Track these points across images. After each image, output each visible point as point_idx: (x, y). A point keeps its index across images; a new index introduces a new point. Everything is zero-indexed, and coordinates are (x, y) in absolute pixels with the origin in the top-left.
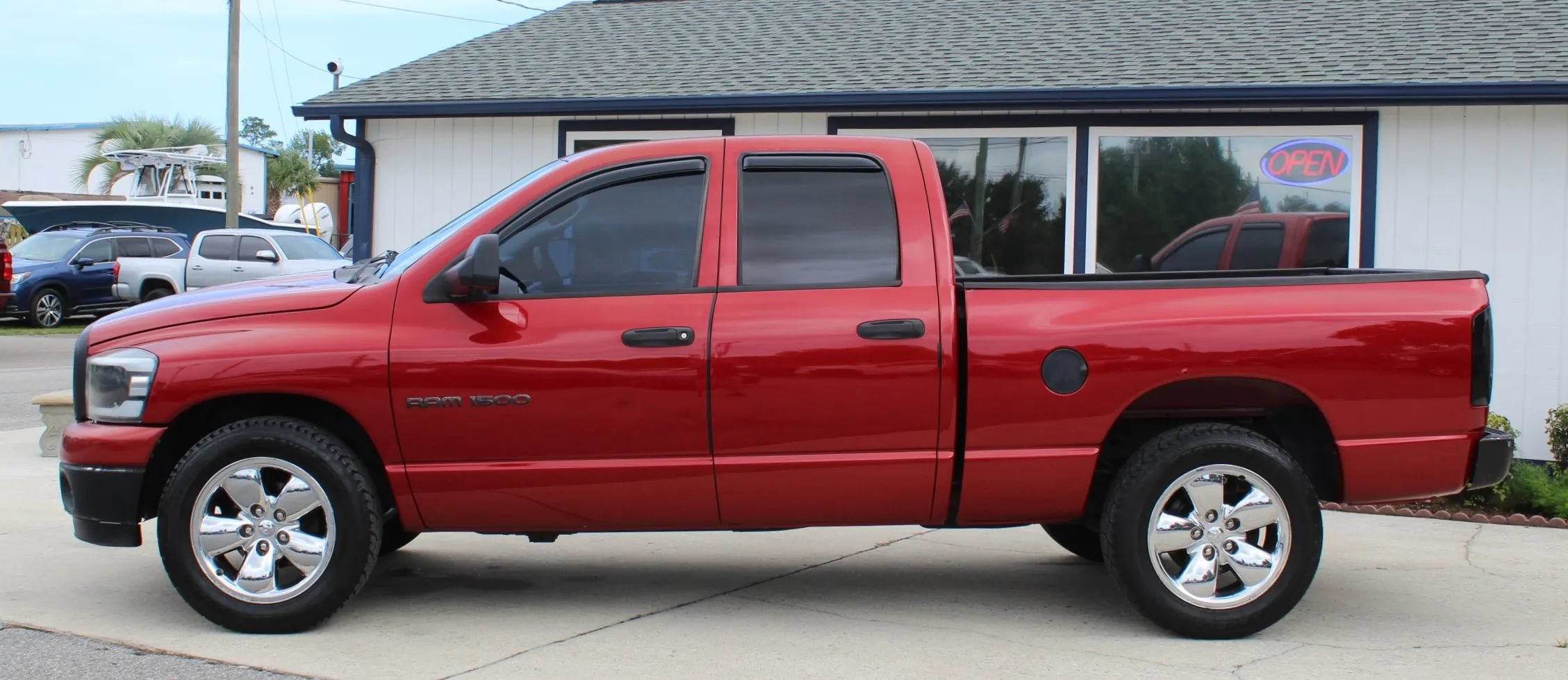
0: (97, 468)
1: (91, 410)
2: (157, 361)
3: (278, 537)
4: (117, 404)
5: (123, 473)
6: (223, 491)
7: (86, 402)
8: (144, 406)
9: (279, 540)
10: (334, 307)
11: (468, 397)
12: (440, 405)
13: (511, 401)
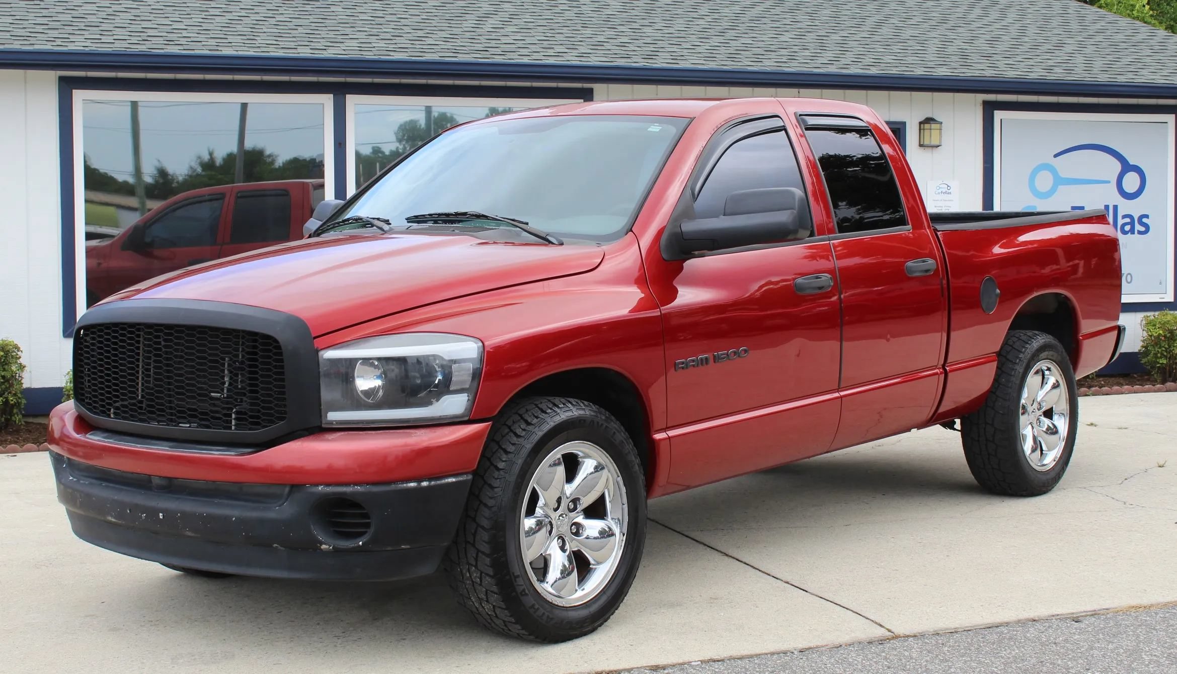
0: (423, 481)
1: (334, 416)
2: (480, 344)
3: (571, 529)
4: (436, 401)
5: (453, 483)
6: (534, 489)
7: (320, 410)
8: (470, 398)
9: (571, 532)
10: (596, 270)
11: (713, 355)
12: (696, 365)
13: (738, 355)
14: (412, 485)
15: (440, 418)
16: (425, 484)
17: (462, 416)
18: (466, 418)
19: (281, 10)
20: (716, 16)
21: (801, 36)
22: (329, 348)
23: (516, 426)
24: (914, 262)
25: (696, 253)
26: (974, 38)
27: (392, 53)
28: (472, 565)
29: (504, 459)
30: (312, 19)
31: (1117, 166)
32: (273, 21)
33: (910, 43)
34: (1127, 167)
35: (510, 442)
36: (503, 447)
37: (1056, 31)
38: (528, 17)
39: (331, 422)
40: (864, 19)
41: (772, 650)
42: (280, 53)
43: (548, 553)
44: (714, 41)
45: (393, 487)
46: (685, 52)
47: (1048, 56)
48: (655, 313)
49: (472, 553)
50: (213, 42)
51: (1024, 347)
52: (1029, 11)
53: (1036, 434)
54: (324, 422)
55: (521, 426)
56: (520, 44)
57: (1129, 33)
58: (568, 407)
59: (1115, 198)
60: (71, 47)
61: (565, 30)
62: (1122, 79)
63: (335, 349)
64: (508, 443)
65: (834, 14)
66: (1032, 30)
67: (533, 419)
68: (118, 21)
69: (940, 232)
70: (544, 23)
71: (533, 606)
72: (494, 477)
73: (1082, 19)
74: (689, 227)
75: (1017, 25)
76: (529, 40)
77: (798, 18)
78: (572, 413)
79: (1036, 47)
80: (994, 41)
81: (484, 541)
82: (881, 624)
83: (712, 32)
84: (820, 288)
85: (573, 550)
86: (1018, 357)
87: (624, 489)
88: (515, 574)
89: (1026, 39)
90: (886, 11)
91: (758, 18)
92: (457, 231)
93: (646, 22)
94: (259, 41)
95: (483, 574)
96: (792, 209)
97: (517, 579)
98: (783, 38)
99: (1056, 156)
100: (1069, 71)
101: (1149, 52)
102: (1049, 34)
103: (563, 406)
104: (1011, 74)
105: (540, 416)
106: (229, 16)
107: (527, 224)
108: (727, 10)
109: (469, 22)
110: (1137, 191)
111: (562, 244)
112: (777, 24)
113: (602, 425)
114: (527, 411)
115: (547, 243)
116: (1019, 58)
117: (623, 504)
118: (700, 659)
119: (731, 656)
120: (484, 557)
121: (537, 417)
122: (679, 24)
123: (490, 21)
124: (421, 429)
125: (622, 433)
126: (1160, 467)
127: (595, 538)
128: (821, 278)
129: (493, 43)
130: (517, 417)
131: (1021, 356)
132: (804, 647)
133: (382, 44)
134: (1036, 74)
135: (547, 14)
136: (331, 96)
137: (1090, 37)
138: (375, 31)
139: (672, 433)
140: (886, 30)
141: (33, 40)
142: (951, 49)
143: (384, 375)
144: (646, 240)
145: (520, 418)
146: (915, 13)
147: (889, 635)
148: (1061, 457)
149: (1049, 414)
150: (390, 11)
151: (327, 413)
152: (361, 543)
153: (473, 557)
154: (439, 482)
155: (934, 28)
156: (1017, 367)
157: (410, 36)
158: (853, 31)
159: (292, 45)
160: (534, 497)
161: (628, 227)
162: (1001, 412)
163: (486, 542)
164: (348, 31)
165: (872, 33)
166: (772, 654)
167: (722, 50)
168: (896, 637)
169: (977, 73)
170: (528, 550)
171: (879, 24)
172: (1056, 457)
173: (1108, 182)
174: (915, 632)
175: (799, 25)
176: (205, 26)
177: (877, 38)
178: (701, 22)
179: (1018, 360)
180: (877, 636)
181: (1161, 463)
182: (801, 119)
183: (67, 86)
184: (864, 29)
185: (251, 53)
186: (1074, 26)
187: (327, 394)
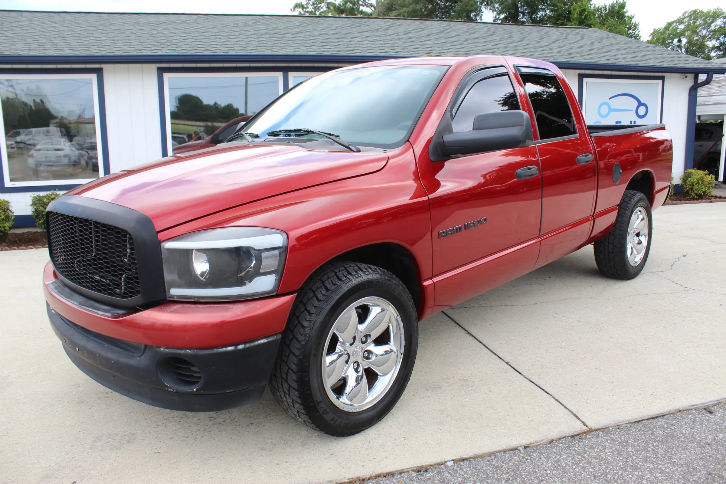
0: (239, 345)
1: (175, 292)
2: (285, 235)
3: (363, 355)
4: (249, 282)
5: (264, 343)
6: (334, 334)
7: (165, 287)
8: (277, 278)
9: (363, 356)
10: (382, 171)
11: (464, 224)
12: (453, 233)
13: (480, 223)
14: (230, 348)
15: (253, 295)
16: (241, 347)
17: (271, 292)
18: (275, 294)
19: (263, 36)
20: (458, 37)
21: (496, 45)
22: (167, 241)
23: (319, 291)
24: (581, 156)
25: (454, 156)
26: (573, 46)
27: (308, 52)
28: (287, 394)
29: (308, 319)
30: (276, 39)
31: (636, 103)
32: (258, 40)
33: (545, 48)
34: (640, 104)
35: (313, 306)
36: (308, 309)
37: (606, 44)
38: (374, 37)
39: (172, 296)
40: (523, 38)
41: (504, 447)
42: (257, 53)
43: (346, 375)
44: (458, 46)
45: (215, 351)
46: (445, 51)
47: (606, 54)
48: (426, 198)
49: (286, 386)
50: (227, 49)
51: (630, 201)
52: (593, 36)
53: (632, 247)
54: (167, 296)
55: (323, 291)
56: (369, 48)
57: (637, 45)
58: (359, 274)
59: (634, 118)
60: (160, 53)
61: (390, 42)
62: (641, 64)
63: (173, 241)
64: (312, 306)
65: (510, 37)
66: (596, 44)
67: (332, 286)
68: (187, 42)
69: (593, 138)
70: (381, 39)
71: (333, 419)
72: (300, 333)
73: (616, 40)
74: (448, 138)
75: (589, 42)
76: (373, 46)
77: (495, 38)
78: (362, 278)
79: (599, 50)
80: (581, 48)
81: (293, 380)
82: (577, 415)
83: (457, 43)
84: (531, 175)
85: (365, 368)
86: (627, 207)
87: (401, 324)
88: (318, 401)
89: (595, 47)
90: (532, 35)
91: (477, 38)
92: (291, 143)
93: (427, 39)
94: (249, 48)
95: (294, 401)
96: (521, 125)
97: (320, 404)
98: (488, 46)
99: (610, 99)
100: (617, 60)
101: (648, 53)
102: (604, 45)
103: (355, 273)
104: (592, 61)
105: (337, 283)
106: (239, 39)
107: (338, 136)
108: (463, 35)
109: (348, 39)
110: (644, 115)
111: (359, 151)
112: (486, 40)
113: (385, 283)
114: (328, 278)
115: (349, 150)
116: (594, 55)
117: (401, 334)
118: (453, 459)
119: (475, 454)
120: (294, 390)
121: (334, 284)
122: (442, 40)
123: (357, 39)
124: (238, 304)
125: (401, 287)
126: (684, 256)
127: (382, 355)
128: (531, 169)
129: (357, 48)
130: (320, 284)
131: (629, 205)
132: (527, 443)
133: (305, 49)
134: (603, 61)
135: (384, 36)
136: (282, 73)
137: (621, 47)
138: (303, 44)
139: (436, 280)
140: (533, 43)
141: (143, 51)
142: (563, 51)
143: (210, 261)
144: (419, 147)
145: (322, 284)
146: (545, 37)
147: (585, 429)
148: (643, 258)
149: (638, 235)
150: (312, 35)
151: (170, 289)
152: (195, 389)
153: (287, 389)
154: (253, 344)
155: (554, 42)
156: (627, 212)
157: (319, 45)
158: (519, 43)
159: (263, 50)
160: (335, 340)
161: (406, 139)
162: (618, 237)
163: (295, 381)
164: (290, 43)
165: (528, 44)
166: (505, 451)
167: (462, 50)
168: (590, 431)
169: (577, 61)
170: (328, 378)
171: (530, 41)
172: (641, 258)
173: (632, 111)
174: (602, 426)
175: (495, 41)
176: (226, 43)
177: (530, 46)
178: (452, 39)
179: (627, 208)
180: (577, 430)
181: (685, 254)
182: (517, 68)
183: (161, 71)
184: (524, 42)
185: (243, 53)
186: (614, 42)
187: (168, 276)
